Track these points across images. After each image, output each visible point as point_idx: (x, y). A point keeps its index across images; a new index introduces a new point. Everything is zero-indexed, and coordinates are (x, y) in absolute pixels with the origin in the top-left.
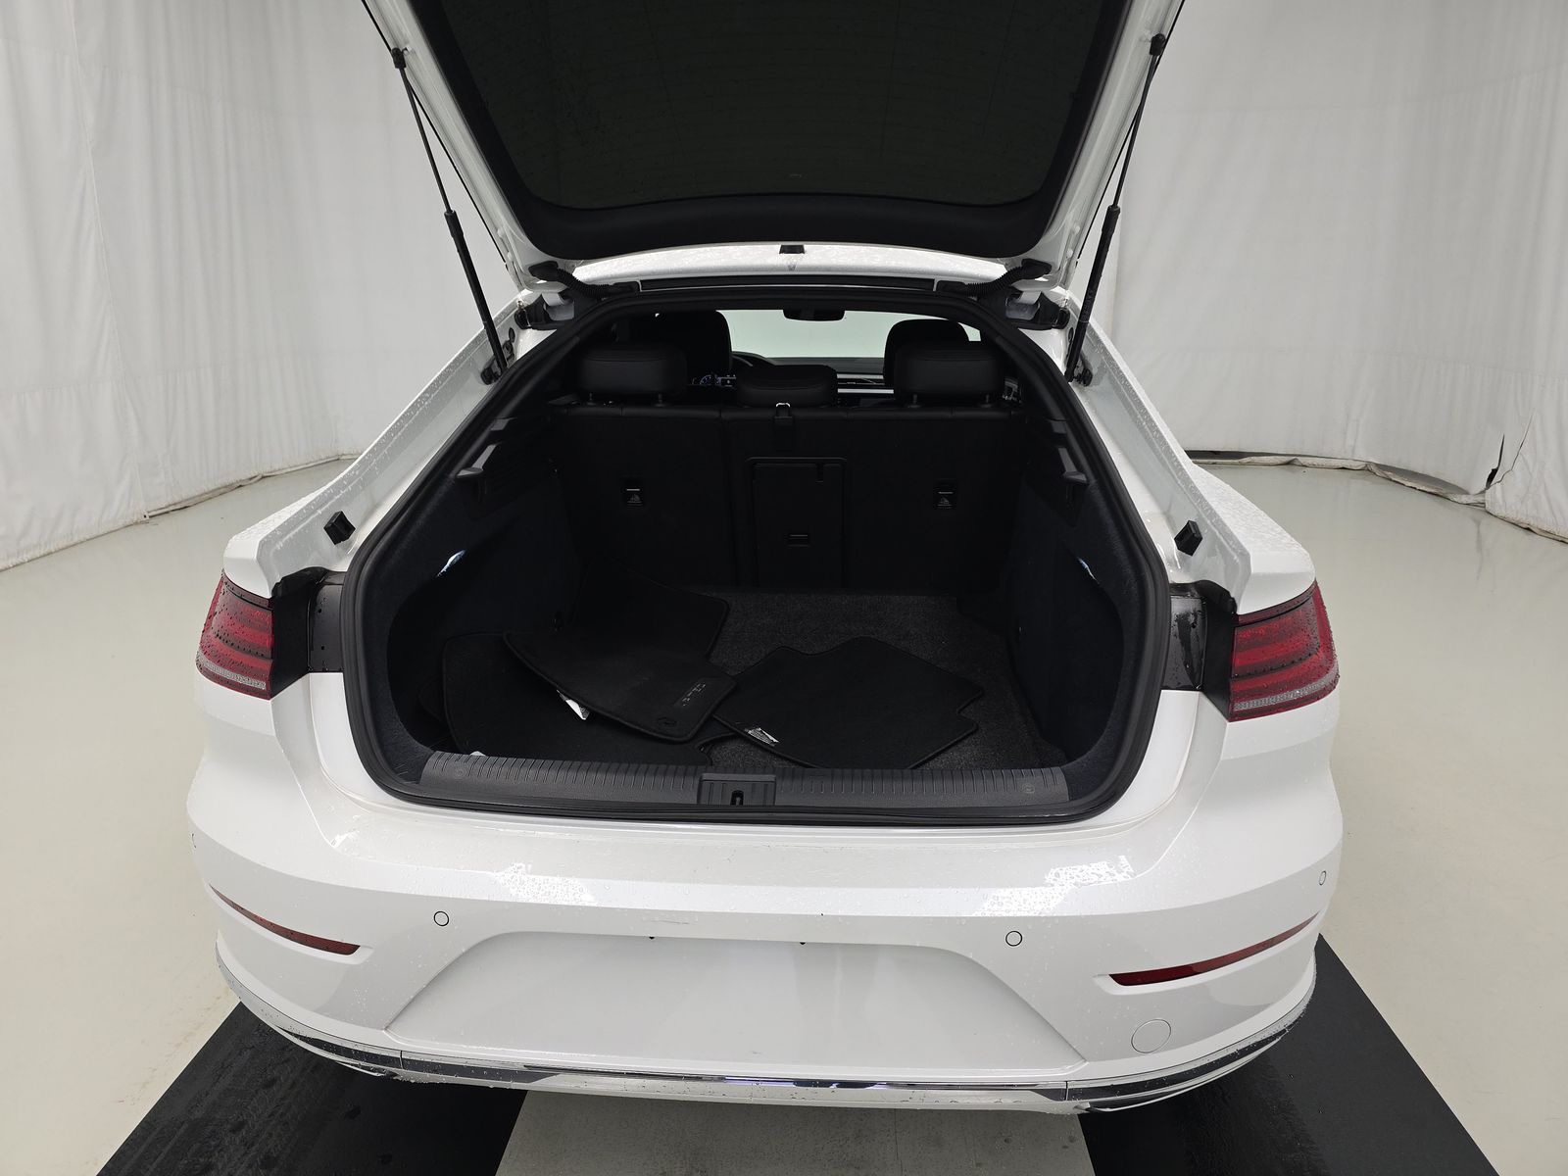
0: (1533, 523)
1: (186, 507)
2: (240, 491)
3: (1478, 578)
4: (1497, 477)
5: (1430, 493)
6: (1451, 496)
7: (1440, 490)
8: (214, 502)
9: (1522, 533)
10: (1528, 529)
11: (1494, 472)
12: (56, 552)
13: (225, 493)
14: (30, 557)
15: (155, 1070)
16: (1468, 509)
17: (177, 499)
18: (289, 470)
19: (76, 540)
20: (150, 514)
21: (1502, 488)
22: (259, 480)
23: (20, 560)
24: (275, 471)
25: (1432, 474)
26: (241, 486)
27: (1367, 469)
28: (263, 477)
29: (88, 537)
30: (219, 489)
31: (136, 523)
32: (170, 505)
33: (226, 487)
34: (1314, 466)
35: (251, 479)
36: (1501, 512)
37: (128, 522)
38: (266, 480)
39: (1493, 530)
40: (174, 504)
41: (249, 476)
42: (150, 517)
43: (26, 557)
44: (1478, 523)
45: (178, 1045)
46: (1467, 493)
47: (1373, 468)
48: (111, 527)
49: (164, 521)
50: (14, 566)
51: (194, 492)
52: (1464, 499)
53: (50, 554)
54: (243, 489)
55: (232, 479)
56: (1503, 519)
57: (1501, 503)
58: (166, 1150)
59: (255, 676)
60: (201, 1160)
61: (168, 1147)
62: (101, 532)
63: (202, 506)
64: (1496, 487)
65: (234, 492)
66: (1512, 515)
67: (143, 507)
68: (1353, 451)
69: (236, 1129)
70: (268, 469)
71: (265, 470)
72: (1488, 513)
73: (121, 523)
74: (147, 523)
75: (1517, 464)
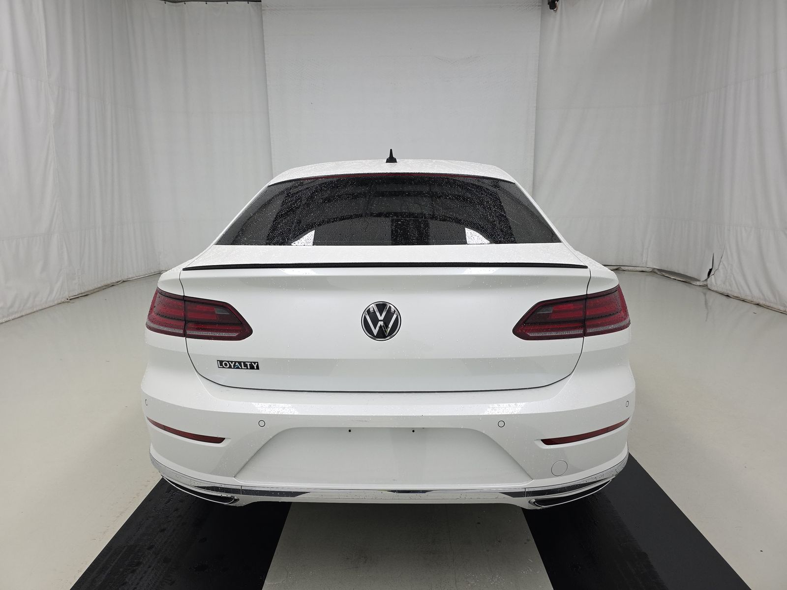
0: (730, 293)
1: (87, 295)
2: (112, 288)
3: (706, 320)
4: (712, 273)
5: (682, 281)
6: (692, 282)
7: (687, 280)
8: (100, 293)
9: (725, 298)
10: (728, 296)
11: (711, 270)
12: (25, 315)
13: (105, 289)
14: (13, 318)
15: (108, 527)
16: (700, 289)
17: (83, 291)
18: (136, 278)
19: (35, 310)
20: (71, 298)
21: (715, 278)
22: (122, 283)
23: (8, 319)
24: (130, 278)
25: (682, 273)
26: (113, 285)
27: (653, 272)
28: (124, 281)
29: (40, 308)
30: (103, 286)
31: (63, 302)
32: (80, 294)
33: (106, 286)
34: (629, 271)
35: (118, 282)
36: (715, 289)
37: (60, 302)
38: (125, 283)
39: (712, 297)
40: (81, 294)
41: (117, 281)
42: (70, 299)
43: (11, 318)
44: (705, 294)
45: (118, 517)
46: (699, 281)
47: (657, 271)
48: (51, 304)
49: (77, 302)
50: (5, 322)
51: (91, 288)
52: (698, 283)
53: (22, 316)
54: (114, 287)
55: (109, 282)
56: (716, 292)
57: (715, 285)
58: (118, 558)
59: (178, 328)
60: (135, 561)
61: (119, 556)
62: (47, 307)
63: (94, 295)
64: (712, 277)
65: (109, 289)
66: (720, 290)
67: (66, 295)
68: (646, 263)
69: (150, 548)
70: (126, 277)
71: (125, 278)
72: (709, 289)
73: (56, 302)
74: (68, 302)
75: (721, 266)
